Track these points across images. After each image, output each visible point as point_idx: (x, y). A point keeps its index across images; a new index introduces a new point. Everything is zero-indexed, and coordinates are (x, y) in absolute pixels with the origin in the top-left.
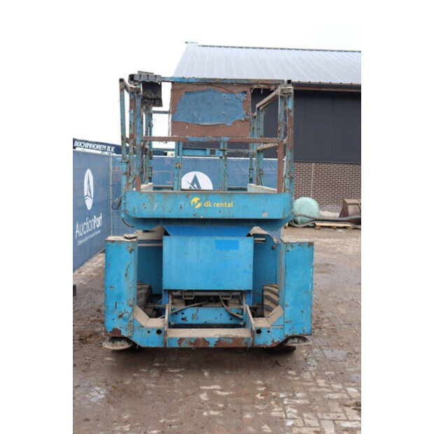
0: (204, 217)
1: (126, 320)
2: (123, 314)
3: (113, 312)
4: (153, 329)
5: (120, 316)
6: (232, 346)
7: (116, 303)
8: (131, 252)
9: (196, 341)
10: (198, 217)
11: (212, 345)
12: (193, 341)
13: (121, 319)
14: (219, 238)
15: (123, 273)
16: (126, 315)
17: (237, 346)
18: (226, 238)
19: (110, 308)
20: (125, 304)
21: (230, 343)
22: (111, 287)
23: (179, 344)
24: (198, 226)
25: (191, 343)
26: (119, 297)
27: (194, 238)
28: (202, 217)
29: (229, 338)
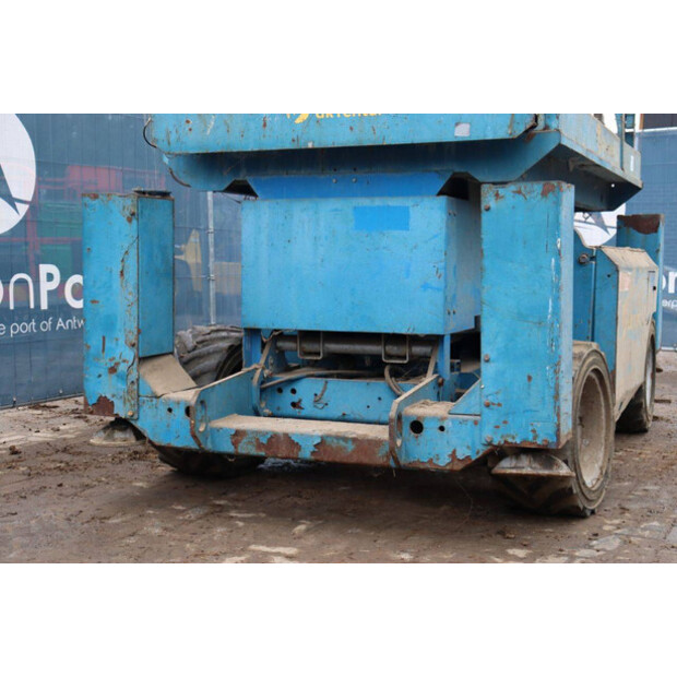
0: (316, 146)
1: (124, 377)
2: (117, 364)
3: (97, 358)
4: (178, 403)
5: (113, 370)
6: (354, 460)
7: (104, 338)
8: (130, 220)
9: (269, 440)
10: (302, 145)
11: (306, 453)
12: (264, 441)
13: (113, 376)
14: (365, 202)
15: (117, 271)
16: (122, 368)
17: (366, 460)
18: (378, 202)
19: (92, 351)
20: (122, 341)
21: (348, 454)
22: (94, 302)
23: (235, 444)
24: (322, 177)
25: (259, 446)
26: (109, 324)
27: (306, 203)
28: (310, 145)
29: (345, 439)
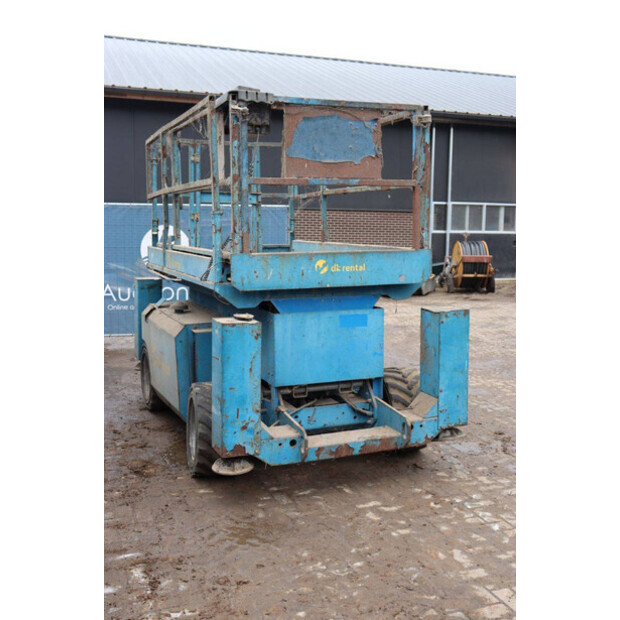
0: (332, 286)
1: (252, 431)
2: (247, 424)
3: (233, 422)
4: (286, 439)
5: (244, 428)
6: (380, 450)
7: (238, 410)
8: (256, 338)
9: (337, 450)
10: (324, 286)
11: (356, 452)
12: (334, 450)
13: (245, 431)
14: (344, 313)
15: (247, 368)
16: (251, 426)
17: (385, 449)
18: (352, 312)
19: (230, 418)
20: (250, 410)
21: (378, 447)
22: (231, 389)
23: (318, 455)
24: (315, 299)
25: (331, 453)
26: (242, 401)
27: (314, 314)
28: (328, 286)
29: (376, 440)
